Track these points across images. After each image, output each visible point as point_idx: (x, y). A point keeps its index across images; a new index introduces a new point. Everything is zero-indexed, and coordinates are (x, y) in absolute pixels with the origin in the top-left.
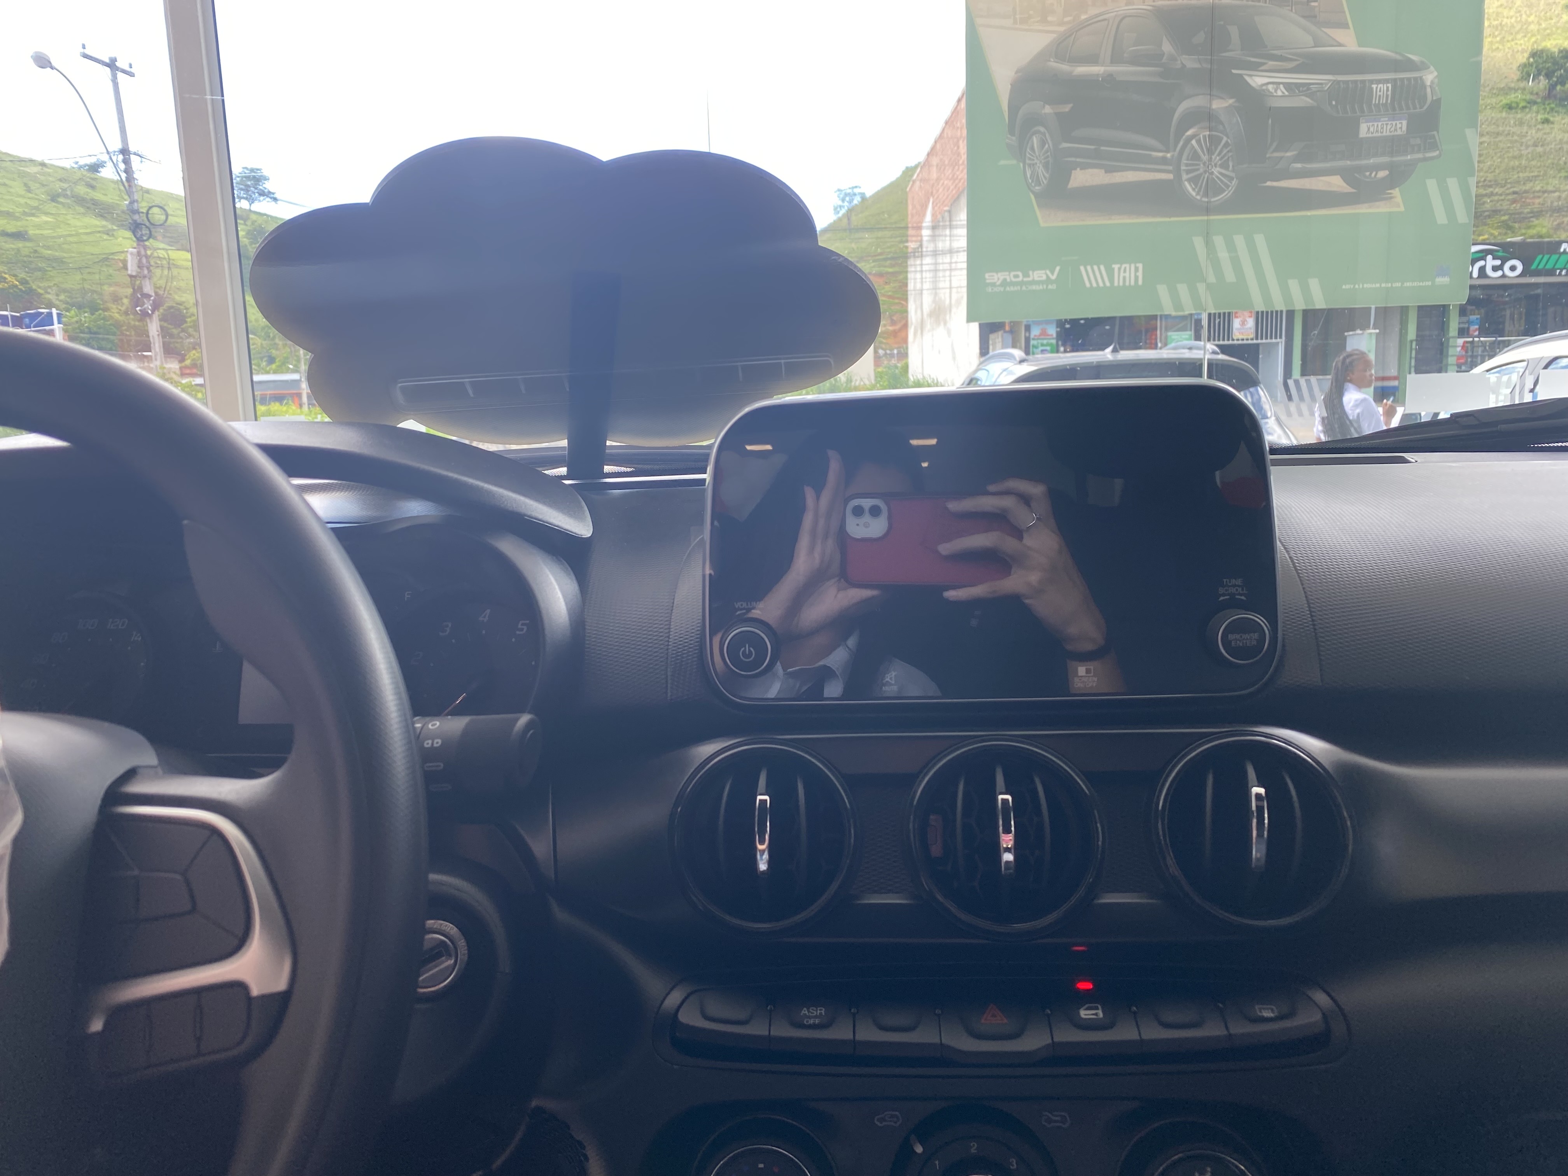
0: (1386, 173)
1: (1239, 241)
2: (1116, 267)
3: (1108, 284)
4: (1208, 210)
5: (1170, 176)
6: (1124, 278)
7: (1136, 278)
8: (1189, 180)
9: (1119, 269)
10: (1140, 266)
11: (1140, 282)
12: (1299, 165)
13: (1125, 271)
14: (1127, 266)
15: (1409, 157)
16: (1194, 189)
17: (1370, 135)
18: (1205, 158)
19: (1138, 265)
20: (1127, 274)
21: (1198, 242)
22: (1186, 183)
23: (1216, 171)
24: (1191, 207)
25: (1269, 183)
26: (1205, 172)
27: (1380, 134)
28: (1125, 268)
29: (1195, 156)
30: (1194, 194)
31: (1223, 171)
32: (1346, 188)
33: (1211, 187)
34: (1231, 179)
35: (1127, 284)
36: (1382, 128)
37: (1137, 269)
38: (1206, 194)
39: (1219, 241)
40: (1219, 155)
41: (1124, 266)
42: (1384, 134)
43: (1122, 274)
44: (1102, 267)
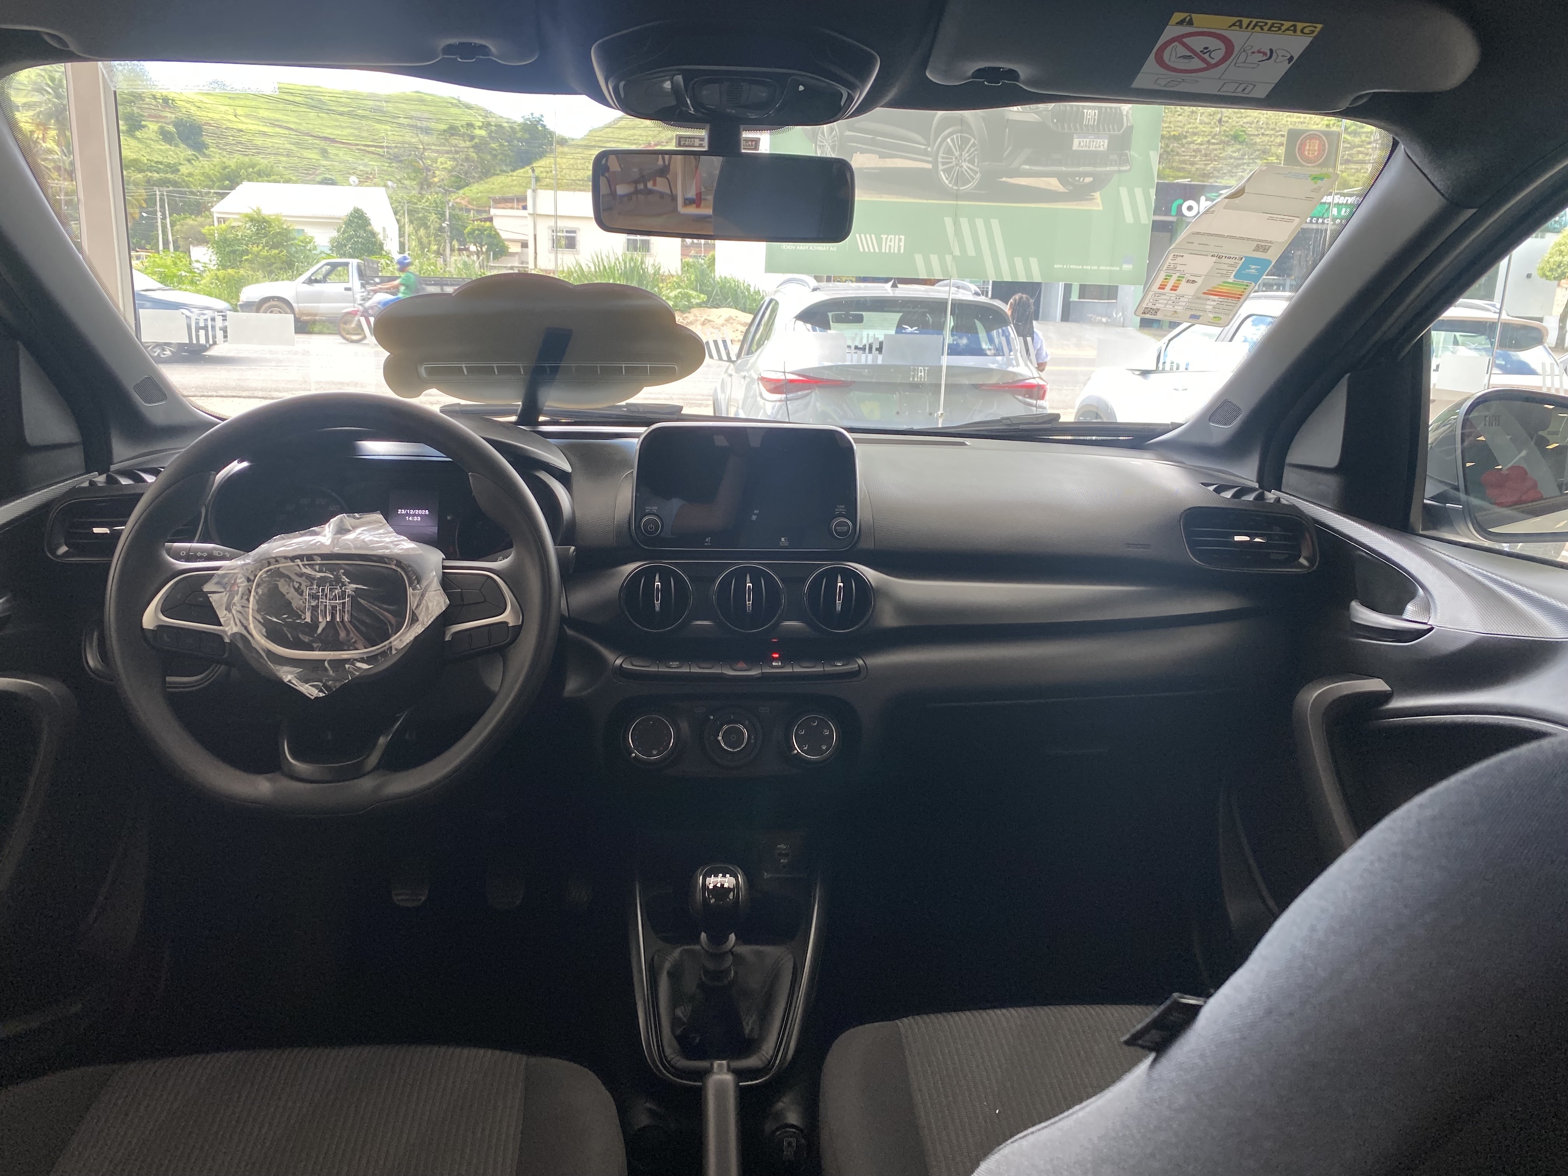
0: (1091, 179)
1: (980, 223)
2: (884, 237)
3: (877, 250)
4: (957, 196)
5: (930, 166)
6: (890, 246)
7: (899, 247)
8: (944, 170)
9: (887, 239)
10: (903, 237)
11: (902, 251)
12: (1027, 167)
13: (891, 241)
14: (893, 236)
15: (1108, 169)
16: (947, 179)
17: (1081, 149)
18: (957, 154)
19: (901, 237)
20: (892, 244)
21: (948, 221)
22: (942, 173)
23: (965, 165)
24: (943, 192)
25: (1004, 179)
26: (957, 165)
27: (1087, 149)
28: (891, 239)
29: (949, 151)
30: (947, 182)
31: (971, 166)
32: (1061, 189)
33: (961, 179)
34: (976, 173)
35: (892, 251)
36: (1090, 144)
37: (900, 240)
38: (956, 184)
39: (964, 222)
40: (968, 152)
41: (890, 236)
42: (1091, 149)
43: (888, 243)
44: (873, 236)
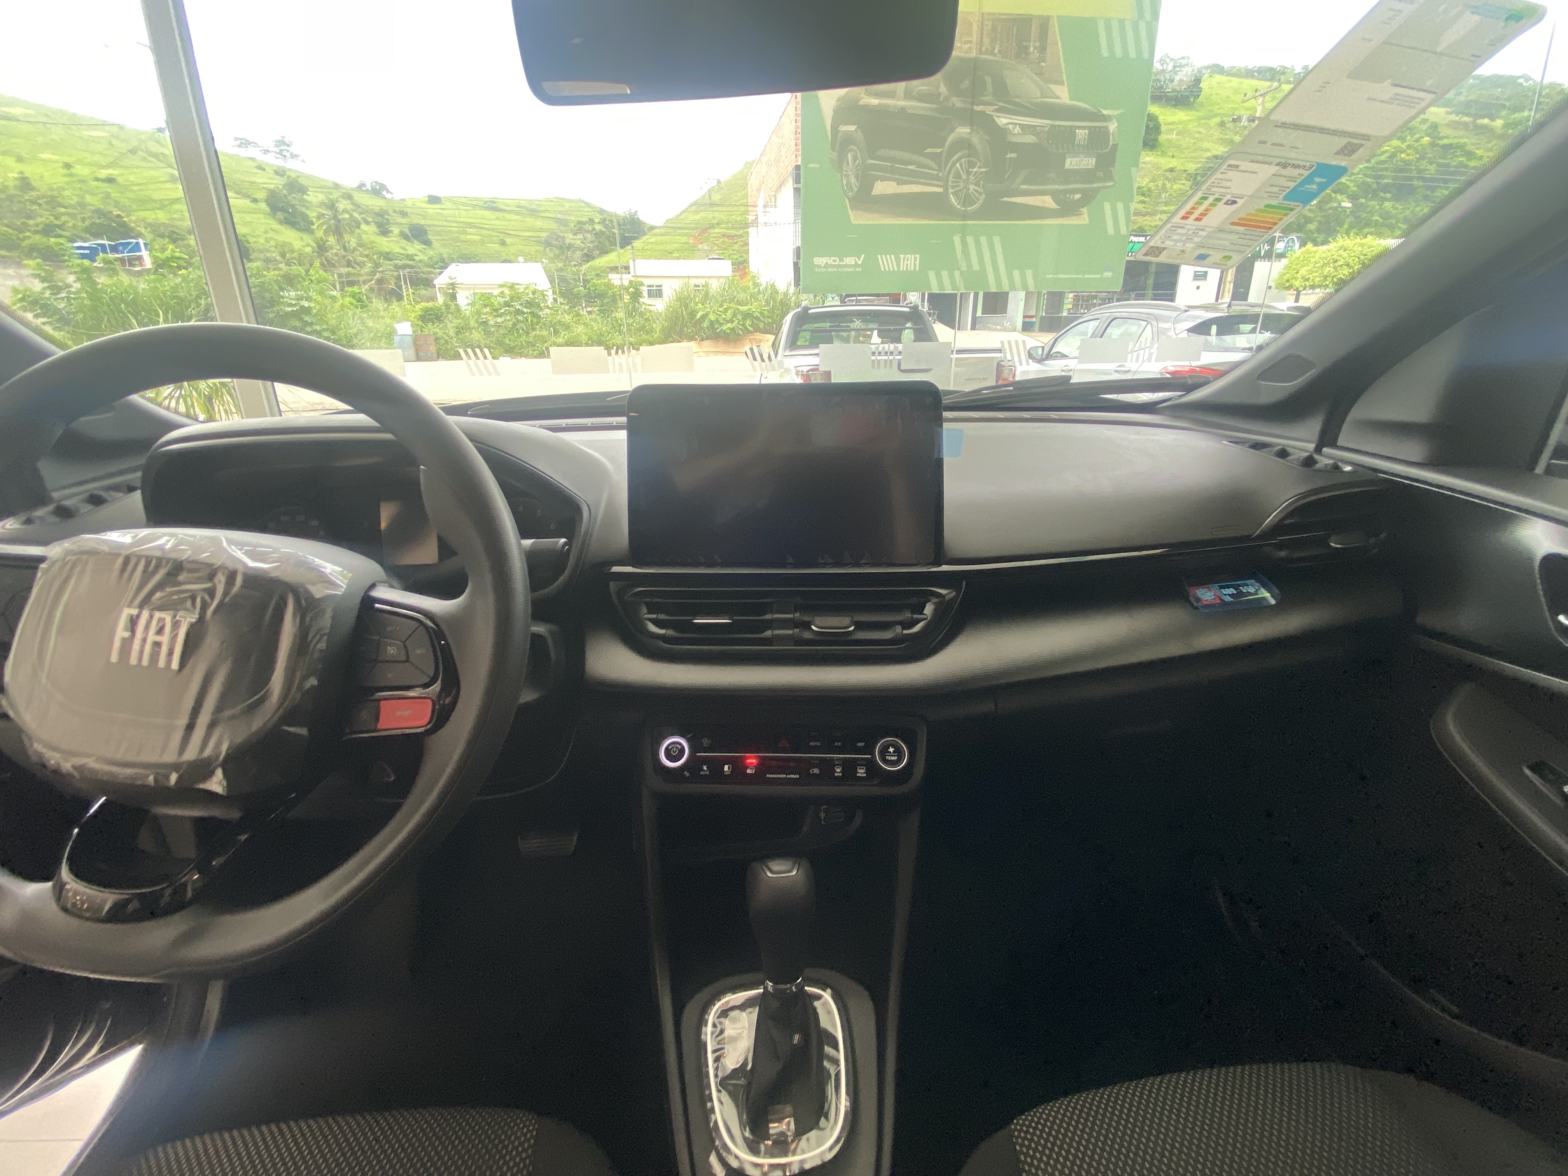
0: (1080, 196)
1: (983, 239)
2: (902, 256)
3: (896, 269)
4: (965, 216)
5: (940, 190)
6: (907, 265)
7: (915, 265)
8: (953, 193)
9: (904, 258)
10: (918, 256)
11: (917, 269)
12: (1026, 187)
13: (908, 260)
14: (909, 256)
15: (1095, 185)
16: (956, 201)
17: (1072, 167)
18: (964, 177)
19: (916, 256)
20: (909, 263)
21: (957, 240)
22: (951, 196)
23: (972, 187)
24: (953, 213)
25: (1005, 199)
26: (964, 187)
27: (1078, 167)
29: (958, 175)
30: (956, 204)
31: (976, 188)
32: (1053, 205)
33: (968, 200)
34: (981, 194)
35: (909, 269)
36: (1080, 163)
37: (915, 258)
38: (964, 205)
39: (970, 240)
40: (974, 175)
41: (907, 256)
42: (1081, 167)
43: (906, 262)
44: (893, 256)
